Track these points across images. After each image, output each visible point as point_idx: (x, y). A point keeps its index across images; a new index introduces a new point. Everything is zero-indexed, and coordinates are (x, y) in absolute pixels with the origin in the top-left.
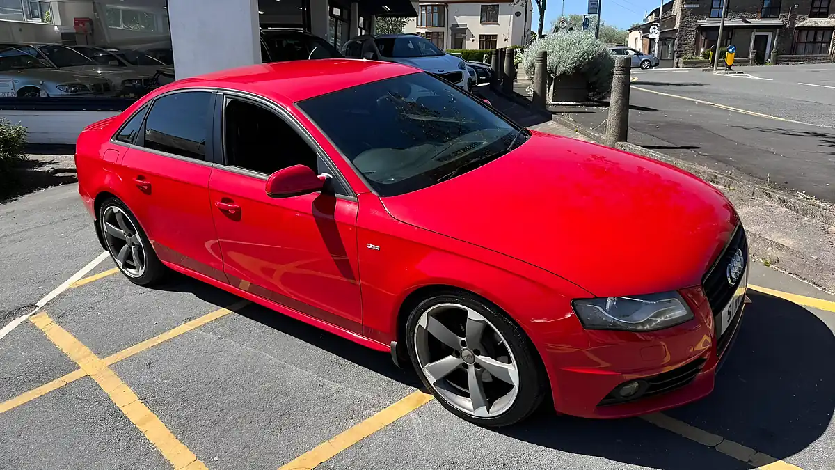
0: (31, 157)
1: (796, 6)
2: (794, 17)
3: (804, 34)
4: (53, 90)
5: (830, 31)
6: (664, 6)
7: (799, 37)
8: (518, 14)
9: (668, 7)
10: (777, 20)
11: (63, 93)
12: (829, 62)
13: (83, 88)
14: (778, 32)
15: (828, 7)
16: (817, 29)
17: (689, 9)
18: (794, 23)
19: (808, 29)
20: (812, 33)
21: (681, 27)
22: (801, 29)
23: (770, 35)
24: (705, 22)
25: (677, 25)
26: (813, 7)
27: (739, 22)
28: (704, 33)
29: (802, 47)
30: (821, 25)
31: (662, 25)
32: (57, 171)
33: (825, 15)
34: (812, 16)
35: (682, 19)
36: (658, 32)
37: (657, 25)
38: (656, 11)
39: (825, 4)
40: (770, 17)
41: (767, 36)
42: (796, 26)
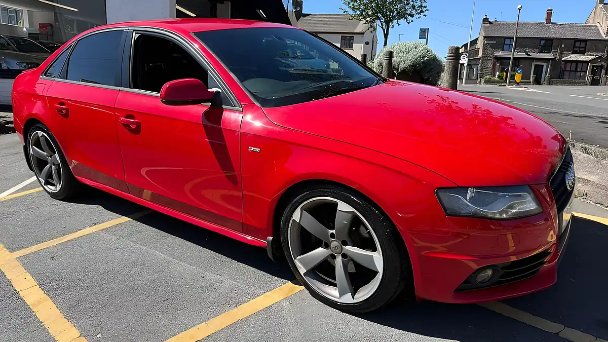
1: (563, 46)
2: (561, 53)
3: (569, 65)
5: (586, 64)
6: (471, 42)
7: (565, 67)
8: (367, 43)
9: (474, 42)
10: (550, 55)
12: (587, 85)
14: (550, 63)
15: (585, 48)
16: (577, 62)
17: (489, 44)
18: (562, 57)
19: (572, 62)
20: (574, 65)
21: (482, 57)
22: (567, 61)
23: (545, 65)
24: (500, 54)
25: (480, 55)
26: (574, 47)
27: (523, 55)
28: (499, 61)
29: (567, 74)
30: (580, 59)
31: (469, 55)
33: (583, 53)
34: (574, 53)
35: (483, 51)
36: (467, 59)
37: (466, 54)
38: (466, 46)
39: (583, 45)
40: (545, 52)
41: (543, 66)
42: (563, 59)
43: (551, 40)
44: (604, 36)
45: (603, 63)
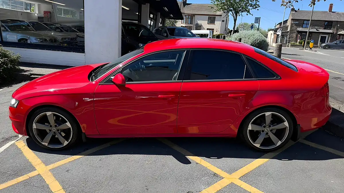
0: (22, 68)
1: (338, 25)
2: (337, 30)
3: (341, 37)
4: (33, 40)
6: (284, 21)
7: (339, 38)
8: (223, 21)
9: (286, 22)
10: (331, 30)
11: (37, 42)
13: (46, 40)
14: (330, 36)
17: (294, 23)
19: (343, 35)
21: (290, 31)
22: (340, 35)
24: (300, 29)
27: (315, 30)
28: (300, 34)
31: (282, 29)
32: (32, 74)
35: (291, 27)
36: (281, 32)
38: (280, 24)
40: (327, 29)
41: (326, 37)
42: (338, 33)
43: (331, 22)
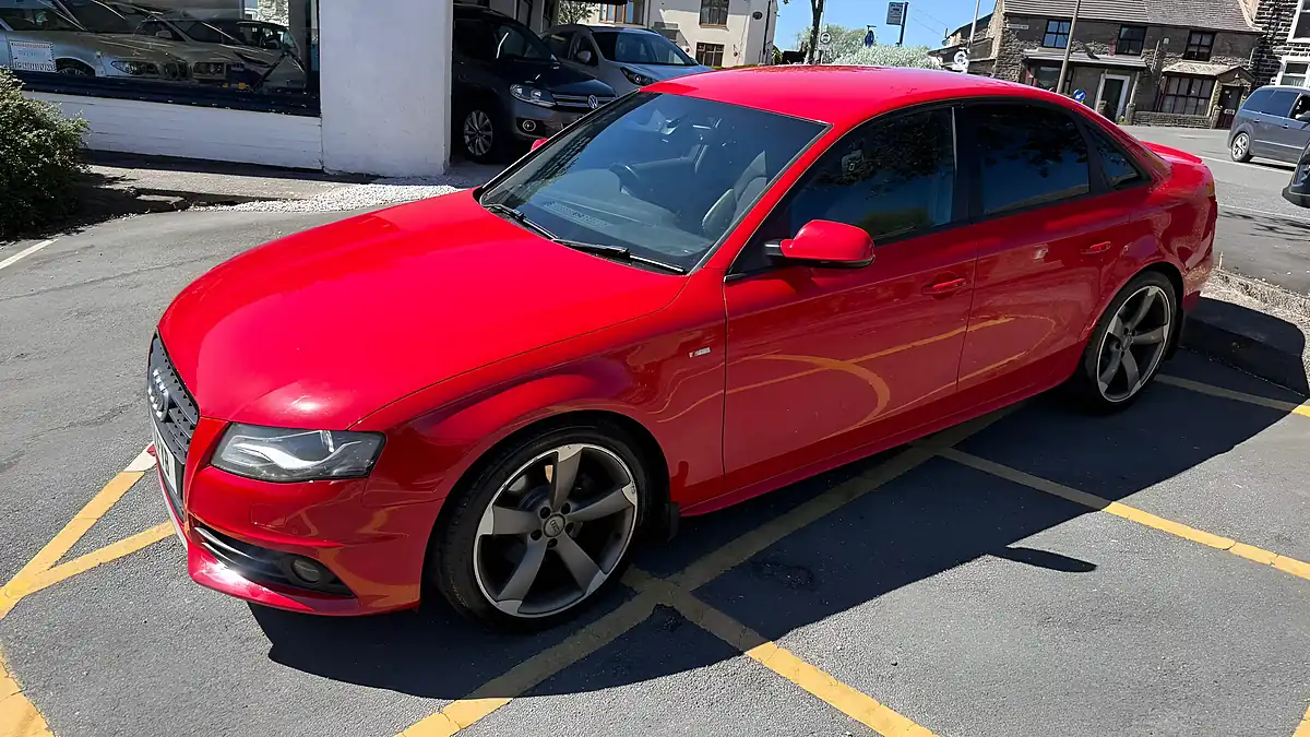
1: (1166, 41)
2: (1162, 56)
3: (1175, 82)
5: (1210, 83)
6: (978, 22)
7: (1167, 87)
8: (757, 16)
9: (983, 23)
10: (1138, 59)
11: (122, 74)
12: (1207, 127)
13: (150, 68)
14: (1137, 78)
15: (1210, 47)
16: (1192, 77)
17: (1014, 30)
18: (1160, 66)
19: (1181, 76)
20: (1185, 83)
21: (1000, 57)
22: (1170, 75)
23: (1127, 79)
24: (1035, 52)
25: (994, 55)
26: (1189, 44)
27: (1083, 58)
28: (1033, 70)
29: (1169, 102)
30: (1199, 72)
31: (972, 51)
32: (140, 191)
33: (1204, 58)
34: (1188, 56)
35: (1003, 44)
36: (967, 61)
37: (966, 51)
38: (965, 31)
39: (1206, 40)
40: (1127, 54)
41: (1122, 81)
42: (1164, 70)
43: (1143, 27)
44: (1250, 23)
45: (1244, 81)
